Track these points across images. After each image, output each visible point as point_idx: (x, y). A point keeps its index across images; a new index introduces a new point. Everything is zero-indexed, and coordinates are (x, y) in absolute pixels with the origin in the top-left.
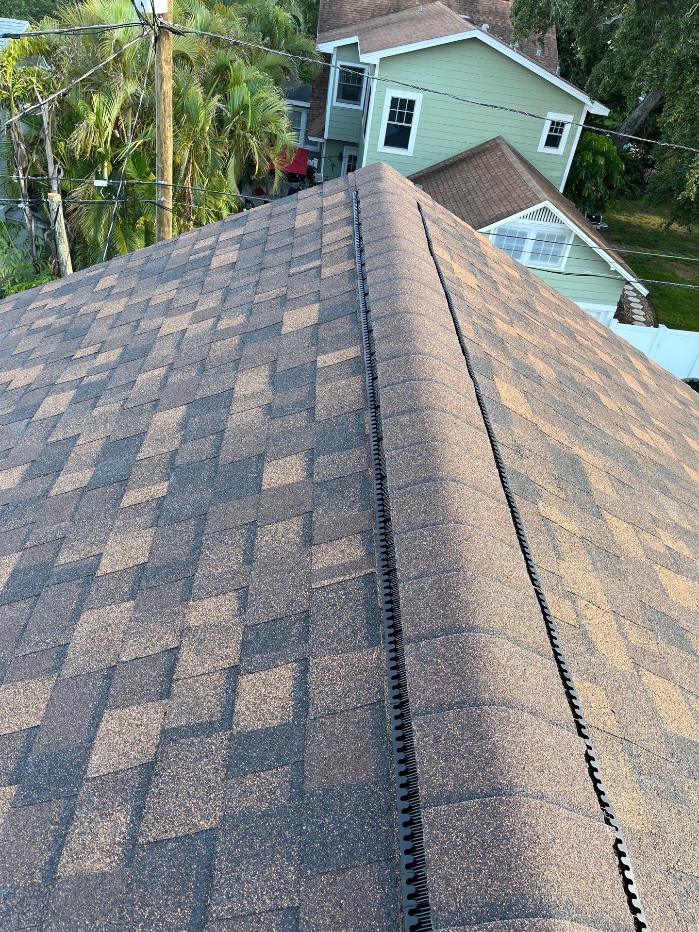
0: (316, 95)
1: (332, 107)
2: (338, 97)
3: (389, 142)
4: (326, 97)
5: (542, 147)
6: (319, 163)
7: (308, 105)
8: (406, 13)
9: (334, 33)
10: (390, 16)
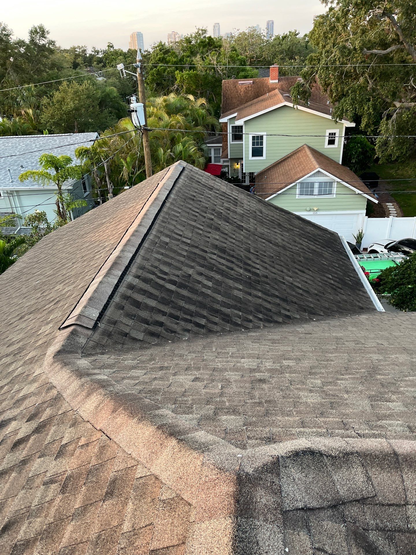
0: (224, 140)
1: (230, 144)
2: (232, 139)
3: (253, 155)
4: (227, 141)
5: (326, 145)
6: (228, 170)
7: (221, 145)
8: (261, 98)
9: (229, 112)
10: (254, 100)
